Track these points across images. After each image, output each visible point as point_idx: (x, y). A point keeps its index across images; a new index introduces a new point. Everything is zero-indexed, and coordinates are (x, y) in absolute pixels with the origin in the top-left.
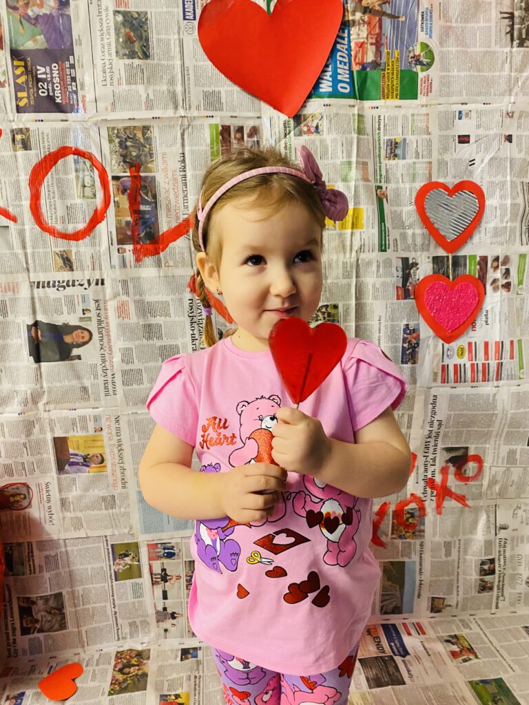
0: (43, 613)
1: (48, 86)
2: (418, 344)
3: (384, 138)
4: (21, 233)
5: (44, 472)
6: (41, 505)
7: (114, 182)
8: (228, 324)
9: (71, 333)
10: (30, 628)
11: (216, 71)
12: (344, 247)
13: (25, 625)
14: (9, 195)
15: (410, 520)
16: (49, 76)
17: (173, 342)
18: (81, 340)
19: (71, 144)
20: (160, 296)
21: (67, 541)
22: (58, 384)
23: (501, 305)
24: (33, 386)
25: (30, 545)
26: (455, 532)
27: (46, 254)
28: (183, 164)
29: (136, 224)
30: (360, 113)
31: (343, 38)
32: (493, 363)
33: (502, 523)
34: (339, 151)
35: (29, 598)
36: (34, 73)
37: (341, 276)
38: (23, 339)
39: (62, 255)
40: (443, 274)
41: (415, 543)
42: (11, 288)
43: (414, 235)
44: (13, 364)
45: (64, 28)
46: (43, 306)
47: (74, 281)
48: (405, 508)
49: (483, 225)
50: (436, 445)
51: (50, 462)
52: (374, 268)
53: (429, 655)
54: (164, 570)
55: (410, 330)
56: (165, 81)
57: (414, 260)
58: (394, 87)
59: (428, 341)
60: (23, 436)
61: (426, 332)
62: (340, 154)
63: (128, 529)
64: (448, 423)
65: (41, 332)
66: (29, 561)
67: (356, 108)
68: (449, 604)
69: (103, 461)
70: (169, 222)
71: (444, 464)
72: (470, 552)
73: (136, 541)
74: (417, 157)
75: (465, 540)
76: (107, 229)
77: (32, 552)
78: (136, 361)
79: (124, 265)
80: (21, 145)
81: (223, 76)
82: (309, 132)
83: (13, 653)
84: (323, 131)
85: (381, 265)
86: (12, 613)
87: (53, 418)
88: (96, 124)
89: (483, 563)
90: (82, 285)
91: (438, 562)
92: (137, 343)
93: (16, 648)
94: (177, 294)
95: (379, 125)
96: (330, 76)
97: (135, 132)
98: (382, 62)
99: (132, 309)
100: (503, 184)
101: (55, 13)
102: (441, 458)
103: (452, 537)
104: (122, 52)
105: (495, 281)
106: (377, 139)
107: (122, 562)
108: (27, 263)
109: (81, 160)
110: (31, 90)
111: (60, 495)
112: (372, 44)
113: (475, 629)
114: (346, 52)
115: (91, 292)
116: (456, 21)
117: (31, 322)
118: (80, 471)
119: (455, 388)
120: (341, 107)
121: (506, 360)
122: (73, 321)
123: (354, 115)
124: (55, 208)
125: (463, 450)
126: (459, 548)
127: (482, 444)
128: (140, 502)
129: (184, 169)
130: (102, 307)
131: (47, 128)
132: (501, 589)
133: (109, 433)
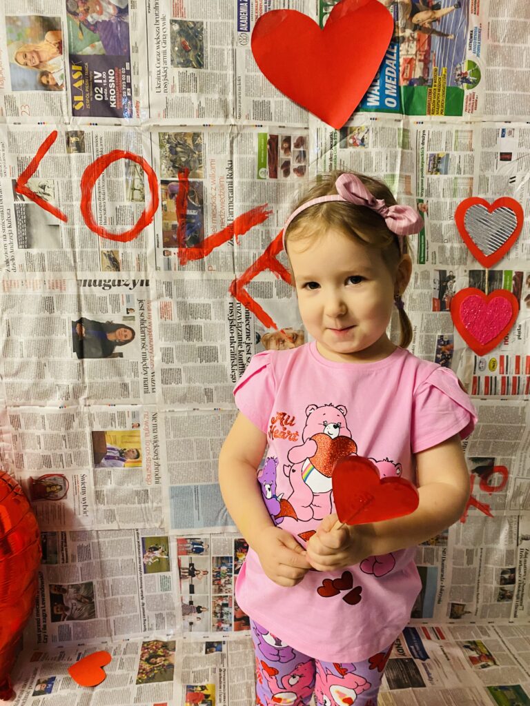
0: (74, 601)
1: (103, 91)
2: (451, 355)
3: (427, 153)
4: (71, 233)
5: (81, 464)
6: (76, 497)
7: (163, 187)
8: (265, 328)
9: (114, 331)
10: (61, 615)
11: (267, 82)
13: (55, 612)
14: (61, 195)
16: (105, 81)
17: (213, 344)
19: (123, 148)
20: (203, 298)
21: (99, 532)
24: (75, 381)
25: (64, 534)
26: (478, 539)
27: (94, 253)
28: (230, 172)
29: (182, 228)
30: (406, 128)
31: (392, 54)
32: (524, 377)
33: (525, 534)
34: (383, 164)
35: (61, 586)
36: (91, 78)
38: (67, 334)
39: (109, 256)
40: (479, 288)
41: (438, 550)
42: (59, 285)
43: (452, 248)
44: (56, 358)
45: (121, 36)
46: (88, 304)
47: (119, 281)
49: (521, 241)
51: (87, 454)
53: (448, 660)
54: (191, 565)
55: (444, 342)
56: (217, 90)
57: (451, 273)
58: (440, 104)
59: (461, 353)
60: (63, 429)
61: (459, 343)
62: (384, 167)
63: (159, 523)
64: (476, 433)
65: (86, 329)
66: (62, 550)
67: (402, 122)
68: (468, 610)
69: (138, 456)
70: (214, 227)
71: (470, 474)
72: (491, 561)
73: (166, 535)
74: (459, 171)
75: (487, 550)
76: (154, 232)
77: (66, 542)
78: (175, 360)
79: (168, 267)
80: (75, 148)
81: (273, 87)
82: (355, 144)
83: (42, 638)
84: (368, 144)
85: (419, 277)
86: (43, 600)
87: (92, 412)
88: (148, 129)
89: (504, 572)
90: (127, 285)
91: (460, 569)
92: (178, 343)
93: (46, 634)
94: (218, 297)
95: (424, 139)
96: (378, 91)
97: (186, 138)
98: (429, 78)
99: (174, 310)
101: (113, 20)
103: (474, 545)
104: (177, 60)
105: (529, 297)
106: (420, 154)
107: (151, 555)
108: (75, 261)
109: (132, 163)
110: (88, 95)
111: (95, 488)
112: (420, 61)
113: (494, 636)
114: (395, 68)
115: (136, 293)
116: (504, 41)
117: (76, 319)
118: (114, 465)
119: (485, 399)
120: (387, 121)
122: (117, 320)
123: (399, 129)
124: (105, 210)
125: (489, 461)
126: (481, 556)
127: (508, 455)
128: (172, 497)
129: (231, 176)
130: (146, 308)
131: (100, 131)
132: (520, 598)
133: (147, 429)
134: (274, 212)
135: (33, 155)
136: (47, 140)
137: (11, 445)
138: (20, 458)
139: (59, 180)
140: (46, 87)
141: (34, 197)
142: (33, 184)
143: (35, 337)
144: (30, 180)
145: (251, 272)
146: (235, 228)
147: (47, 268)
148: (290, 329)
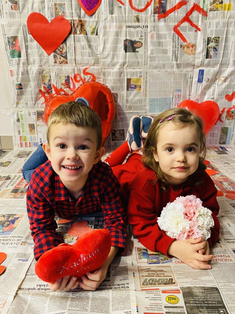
0: (119, 135)
5: (123, 90)
8: (184, 43)
9: (136, 43)
10: (115, 139)
12: (224, 17)
13: (113, 138)
15: (232, 114)
17: (166, 48)
20: (164, 32)
21: (127, 113)
24: (124, 60)
25: (116, 113)
29: (160, 7)
35: (115, 130)
37: (222, 27)
38: (122, 45)
39: (137, 17)
41: (232, 123)
42: (121, 27)
44: (118, 53)
46: (129, 34)
47: (139, 26)
48: (231, 110)
51: (125, 87)
52: (233, 24)
60: (119, 77)
63: (145, 110)
65: (128, 43)
66: (116, 119)
69: (140, 87)
70: (170, 7)
76: (151, 8)
77: (117, 116)
78: (155, 54)
79: (154, 21)
83: (109, 146)
87: (128, 71)
92: (156, 47)
94: (169, 31)
99: (155, 36)
108: (126, 19)
111: (126, 98)
115: (144, 30)
117: (125, 39)
122: (137, 40)
124: (136, 1)
128: (150, 102)
130: (146, 35)
133: (144, 78)
134: (189, 1)
143: (112, 45)
145: (180, 23)
146: (176, 7)
147: (117, 21)
148: (192, 43)
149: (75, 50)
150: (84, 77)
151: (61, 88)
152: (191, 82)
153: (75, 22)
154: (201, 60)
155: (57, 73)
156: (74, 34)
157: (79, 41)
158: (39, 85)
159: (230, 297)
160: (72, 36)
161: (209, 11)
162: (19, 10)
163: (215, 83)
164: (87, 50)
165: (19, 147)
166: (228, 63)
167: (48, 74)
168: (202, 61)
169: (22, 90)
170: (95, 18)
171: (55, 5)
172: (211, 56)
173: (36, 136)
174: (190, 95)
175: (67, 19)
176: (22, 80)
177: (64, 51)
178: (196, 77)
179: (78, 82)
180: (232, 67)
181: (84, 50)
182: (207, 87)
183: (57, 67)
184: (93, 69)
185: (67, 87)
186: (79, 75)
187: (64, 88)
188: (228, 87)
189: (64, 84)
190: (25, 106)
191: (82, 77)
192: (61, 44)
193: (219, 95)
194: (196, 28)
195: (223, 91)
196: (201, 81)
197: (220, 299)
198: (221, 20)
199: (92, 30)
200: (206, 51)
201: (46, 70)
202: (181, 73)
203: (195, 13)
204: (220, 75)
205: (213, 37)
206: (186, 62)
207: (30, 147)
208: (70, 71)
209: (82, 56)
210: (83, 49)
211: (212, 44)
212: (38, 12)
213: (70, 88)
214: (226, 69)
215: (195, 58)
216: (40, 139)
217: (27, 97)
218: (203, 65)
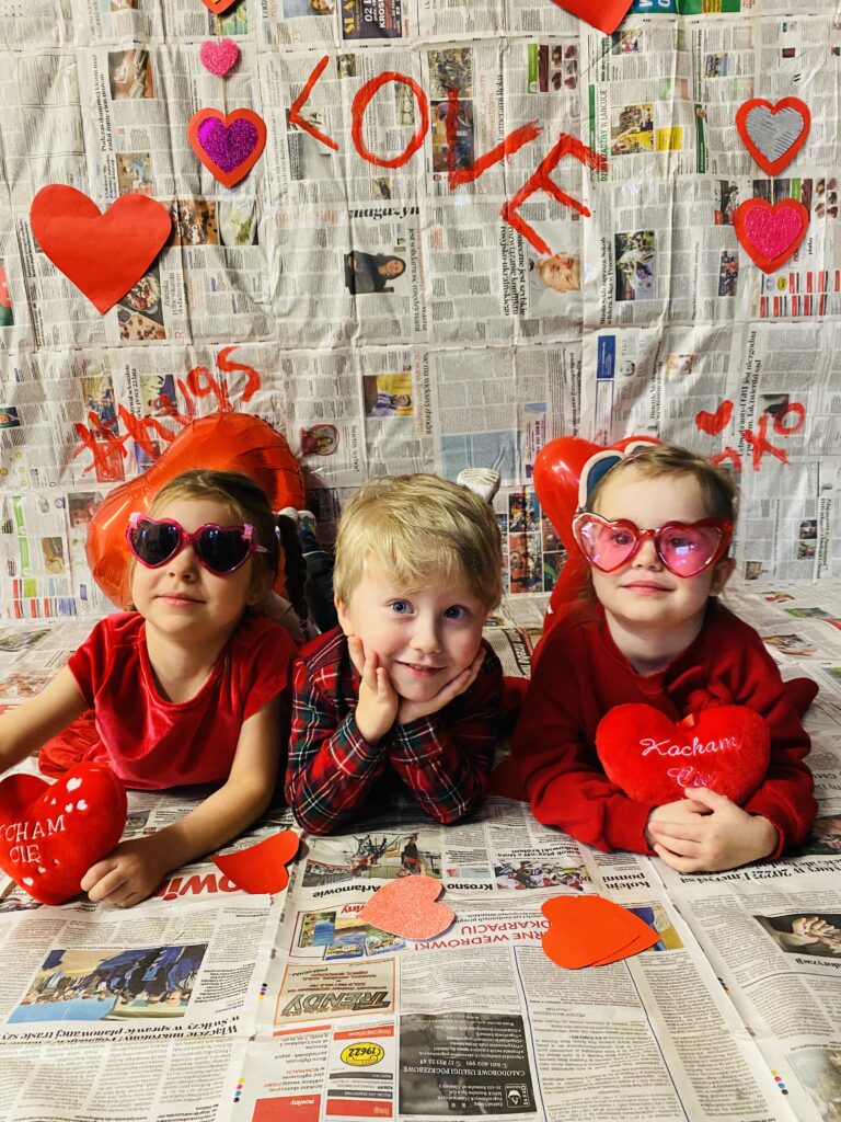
1: (373, 11)
2: (736, 273)
3: (704, 54)
5: (352, 414)
6: (347, 450)
7: (433, 108)
8: (539, 254)
9: (385, 264)
12: (661, 170)
14: (332, 123)
16: (374, 1)
17: (484, 274)
18: (394, 272)
19: (392, 69)
20: (473, 224)
22: (372, 317)
23: (826, 232)
24: (347, 318)
25: (336, 490)
26: (773, 489)
27: (365, 182)
28: (500, 87)
29: (453, 150)
30: (680, 29)
32: (817, 296)
33: (826, 483)
34: (658, 67)
37: (657, 201)
39: (380, 183)
40: (764, 198)
42: (331, 217)
43: (733, 156)
44: (329, 295)
46: (359, 235)
47: (390, 210)
49: (809, 145)
50: (754, 392)
51: (357, 403)
52: (692, 189)
55: (729, 258)
56: (485, 2)
57: (734, 184)
58: (716, 0)
59: (747, 271)
60: (335, 373)
61: (745, 260)
62: (659, 72)
64: (767, 364)
65: (358, 263)
67: (676, 22)
68: (765, 569)
69: (409, 403)
70: (484, 147)
71: (762, 414)
72: (790, 513)
74: (739, 72)
75: (785, 501)
76: (424, 154)
78: (447, 293)
79: (438, 192)
80: (346, 72)
82: (628, 49)
84: (642, 48)
85: (699, 188)
87: (363, 353)
88: (414, 50)
89: (803, 525)
90: (398, 214)
91: (755, 521)
92: (449, 273)
94: (490, 221)
95: (700, 40)
97: (455, 55)
99: (445, 238)
100: (830, 99)
102: (760, 407)
103: (770, 495)
105: (820, 206)
106: (697, 55)
108: (346, 192)
109: (402, 85)
110: (358, 16)
111: (366, 440)
115: (406, 221)
117: (348, 252)
118: (385, 414)
119: (775, 322)
120: (661, 22)
121: (831, 292)
122: (388, 251)
123: (673, 30)
124: (375, 136)
125: (783, 398)
126: (778, 509)
127: (804, 390)
128: (444, 449)
129: (501, 91)
130: (416, 236)
131: (372, 53)
132: (823, 557)
133: (417, 372)
134: (546, 128)
135: (305, 83)
136: (318, 66)
137: (284, 393)
138: (291, 406)
139: (331, 107)
140: (317, 11)
141: (306, 125)
142: (305, 112)
143: (308, 273)
144: (302, 109)
145: (523, 193)
146: (506, 147)
147: (319, 199)
148: (565, 253)
149: (186, 293)
150: (221, 376)
151: (147, 417)
152: (576, 378)
153: (185, 208)
154: (600, 305)
155: (131, 368)
156: (182, 244)
157: (199, 265)
158: (73, 410)
159: (556, 1048)
160: (176, 249)
161: (613, 154)
162: (6, 179)
163: (657, 374)
164: (228, 293)
165: (9, 617)
166: (692, 311)
167: (101, 375)
168: (604, 310)
169: (17, 428)
170: (247, 192)
171: (120, 158)
172: (632, 292)
173: (69, 578)
174: (575, 421)
175: (158, 199)
176: (18, 397)
177: (152, 298)
178: (591, 360)
179: (202, 393)
180: (706, 324)
181: (217, 294)
182: (631, 393)
183: (130, 349)
184: (249, 350)
185: (168, 413)
186: (205, 370)
187: (157, 416)
188: (700, 387)
189: (158, 404)
190: (29, 478)
191: (215, 377)
192: (143, 277)
193: (673, 416)
194: (574, 206)
195: (687, 402)
196: (609, 373)
197: (521, 1055)
198: (651, 181)
199: (238, 228)
200: (614, 276)
201: (96, 360)
202: (539, 353)
203: (568, 164)
204: (670, 351)
205: (632, 233)
206: (554, 315)
207: (48, 615)
208: (175, 360)
209: (212, 310)
210: (214, 290)
211: (632, 255)
212: (66, 184)
213: (175, 414)
214: (688, 331)
215: (580, 300)
216: (82, 586)
217: (37, 451)
218: (610, 322)
